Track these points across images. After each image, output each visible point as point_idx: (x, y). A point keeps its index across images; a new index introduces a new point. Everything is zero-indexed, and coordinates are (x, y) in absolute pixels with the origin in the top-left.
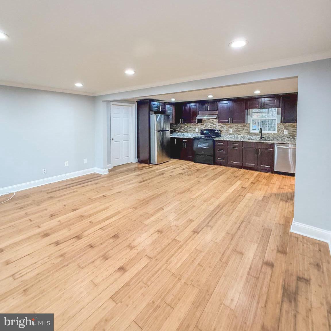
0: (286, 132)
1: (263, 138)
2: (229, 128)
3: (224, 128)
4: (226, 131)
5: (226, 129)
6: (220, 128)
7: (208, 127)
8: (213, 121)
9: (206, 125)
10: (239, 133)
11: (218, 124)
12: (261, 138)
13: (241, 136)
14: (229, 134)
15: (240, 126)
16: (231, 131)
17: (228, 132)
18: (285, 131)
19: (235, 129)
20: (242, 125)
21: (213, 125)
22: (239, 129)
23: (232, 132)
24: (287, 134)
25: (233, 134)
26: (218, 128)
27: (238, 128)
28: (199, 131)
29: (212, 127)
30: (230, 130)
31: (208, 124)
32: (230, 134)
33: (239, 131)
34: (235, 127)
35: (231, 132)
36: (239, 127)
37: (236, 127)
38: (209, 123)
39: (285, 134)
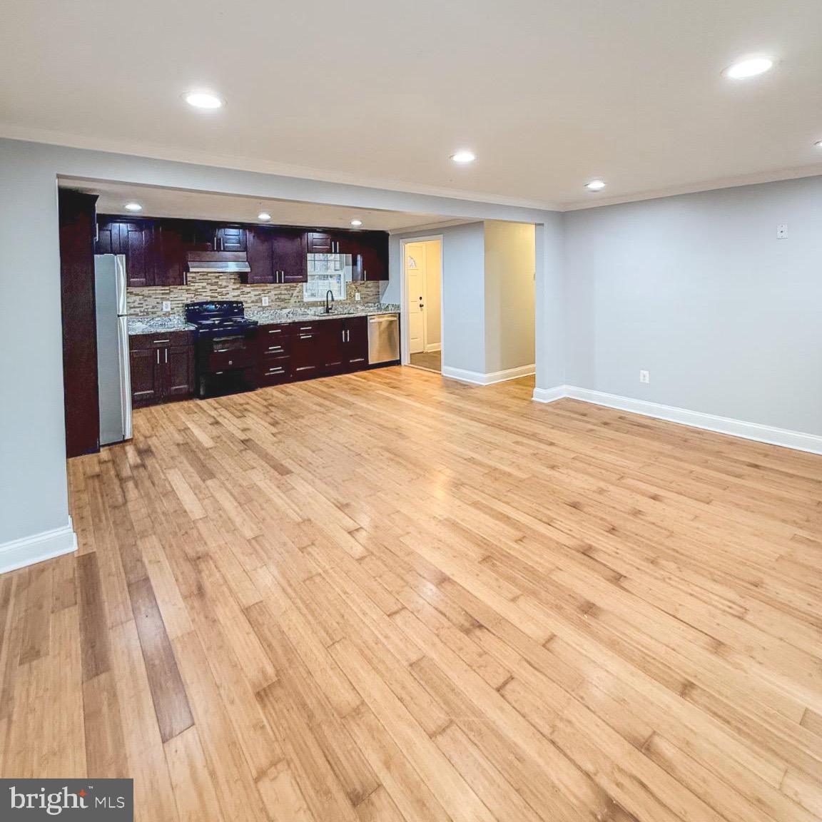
0: (358, 297)
1: (330, 311)
2: (260, 295)
3: (249, 295)
4: (252, 302)
5: (254, 298)
6: (239, 296)
7: (204, 294)
8: (217, 277)
9: (196, 290)
10: (283, 304)
11: (232, 286)
12: (327, 311)
13: (288, 310)
14: (260, 309)
15: (286, 289)
16: (266, 301)
17: (259, 304)
18: (357, 294)
19: (274, 298)
20: (289, 287)
21: (219, 290)
22: (283, 297)
23: (267, 305)
24: (359, 299)
25: (269, 308)
26: (234, 296)
27: (281, 294)
28: (172, 309)
29: (216, 295)
30: (263, 299)
31: (204, 288)
32: (264, 308)
33: (283, 300)
34: (273, 292)
35: (265, 303)
36: (283, 292)
37: (276, 292)
38: (205, 284)
39: (356, 299)
